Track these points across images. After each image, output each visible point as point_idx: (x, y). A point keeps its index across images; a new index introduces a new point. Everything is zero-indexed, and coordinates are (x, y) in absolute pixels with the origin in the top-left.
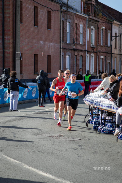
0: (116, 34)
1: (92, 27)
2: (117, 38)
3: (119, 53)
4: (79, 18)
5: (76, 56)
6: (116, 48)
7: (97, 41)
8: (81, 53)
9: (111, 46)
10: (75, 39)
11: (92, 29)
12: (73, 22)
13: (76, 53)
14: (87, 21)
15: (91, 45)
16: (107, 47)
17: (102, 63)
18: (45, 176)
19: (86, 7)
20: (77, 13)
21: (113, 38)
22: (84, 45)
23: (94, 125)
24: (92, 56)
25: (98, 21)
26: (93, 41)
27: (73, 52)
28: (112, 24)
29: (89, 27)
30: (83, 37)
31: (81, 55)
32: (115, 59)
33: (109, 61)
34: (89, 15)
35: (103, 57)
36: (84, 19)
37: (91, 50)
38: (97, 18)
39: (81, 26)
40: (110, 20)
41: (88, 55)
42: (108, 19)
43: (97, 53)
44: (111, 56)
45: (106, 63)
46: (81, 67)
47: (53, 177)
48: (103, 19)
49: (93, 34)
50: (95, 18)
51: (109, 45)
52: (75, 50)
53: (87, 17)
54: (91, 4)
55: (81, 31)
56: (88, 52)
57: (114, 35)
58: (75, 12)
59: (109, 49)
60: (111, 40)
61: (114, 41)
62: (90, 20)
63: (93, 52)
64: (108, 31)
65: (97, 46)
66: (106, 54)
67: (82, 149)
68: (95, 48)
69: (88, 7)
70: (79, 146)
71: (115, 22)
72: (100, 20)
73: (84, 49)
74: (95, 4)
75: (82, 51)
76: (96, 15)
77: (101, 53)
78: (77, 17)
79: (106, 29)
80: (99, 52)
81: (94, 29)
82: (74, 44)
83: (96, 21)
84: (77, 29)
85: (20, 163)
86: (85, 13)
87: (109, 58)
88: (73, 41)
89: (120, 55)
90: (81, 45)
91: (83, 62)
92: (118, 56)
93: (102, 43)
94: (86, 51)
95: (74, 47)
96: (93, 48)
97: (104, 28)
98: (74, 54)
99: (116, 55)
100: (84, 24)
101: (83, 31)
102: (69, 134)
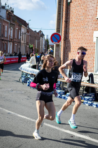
0: (23, 32)
1: (11, 28)
2: (24, 35)
3: (24, 43)
4: (5, 22)
5: (3, 43)
6: (22, 40)
7: (14, 36)
8: (6, 42)
9: (20, 38)
10: (3, 34)
11: (11, 29)
12: (2, 24)
13: (3, 42)
14: (9, 25)
15: (11, 38)
16: (18, 39)
17: (16, 48)
18: (23, 118)
19: (9, 16)
20: (5, 20)
21: (22, 34)
22: (7, 38)
23: (28, 84)
24: (11, 44)
25: (15, 25)
26: (12, 35)
27: (1, 41)
28: (21, 27)
29: (10, 28)
30: (7, 33)
31: (6, 43)
32: (22, 46)
33: (19, 47)
34: (10, 21)
35: (16, 45)
36: (8, 23)
37: (10, 40)
38: (14, 23)
39: (6, 27)
40: (20, 25)
41: (9, 43)
42: (20, 24)
43: (13, 42)
44: (20, 44)
45: (18, 48)
46: (5, 50)
47: (29, 119)
48: (17, 24)
49: (12, 31)
50: (13, 23)
51: (19, 38)
52: (3, 40)
53: (9, 22)
54: (11, 15)
55: (6, 30)
56: (9, 41)
57: (22, 33)
58: (3, 19)
59: (19, 40)
60: (21, 35)
61: (22, 36)
62: (11, 24)
63: (12, 42)
64: (19, 30)
65: (14, 38)
66: (18, 43)
67: (31, 99)
68: (12, 39)
69: (10, 17)
70: (28, 97)
71: (23, 26)
72: (15, 24)
73: (7, 40)
74: (13, 15)
75: (6, 41)
76: (14, 21)
77: (15, 43)
78: (4, 22)
79: (18, 29)
80: (15, 42)
81: (12, 29)
82: (2, 37)
83: (14, 25)
84: (4, 29)
85: (2, 108)
86: (8, 20)
87: (19, 45)
88: (1, 35)
89: (25, 44)
90: (6, 37)
91: (6, 47)
92: (24, 45)
93: (16, 37)
94: (8, 41)
95: (2, 38)
96: (12, 40)
97: (17, 28)
98: (2, 42)
99: (22, 44)
100: (7, 26)
101: (7, 30)
102: (17, 89)
